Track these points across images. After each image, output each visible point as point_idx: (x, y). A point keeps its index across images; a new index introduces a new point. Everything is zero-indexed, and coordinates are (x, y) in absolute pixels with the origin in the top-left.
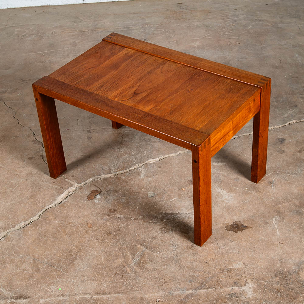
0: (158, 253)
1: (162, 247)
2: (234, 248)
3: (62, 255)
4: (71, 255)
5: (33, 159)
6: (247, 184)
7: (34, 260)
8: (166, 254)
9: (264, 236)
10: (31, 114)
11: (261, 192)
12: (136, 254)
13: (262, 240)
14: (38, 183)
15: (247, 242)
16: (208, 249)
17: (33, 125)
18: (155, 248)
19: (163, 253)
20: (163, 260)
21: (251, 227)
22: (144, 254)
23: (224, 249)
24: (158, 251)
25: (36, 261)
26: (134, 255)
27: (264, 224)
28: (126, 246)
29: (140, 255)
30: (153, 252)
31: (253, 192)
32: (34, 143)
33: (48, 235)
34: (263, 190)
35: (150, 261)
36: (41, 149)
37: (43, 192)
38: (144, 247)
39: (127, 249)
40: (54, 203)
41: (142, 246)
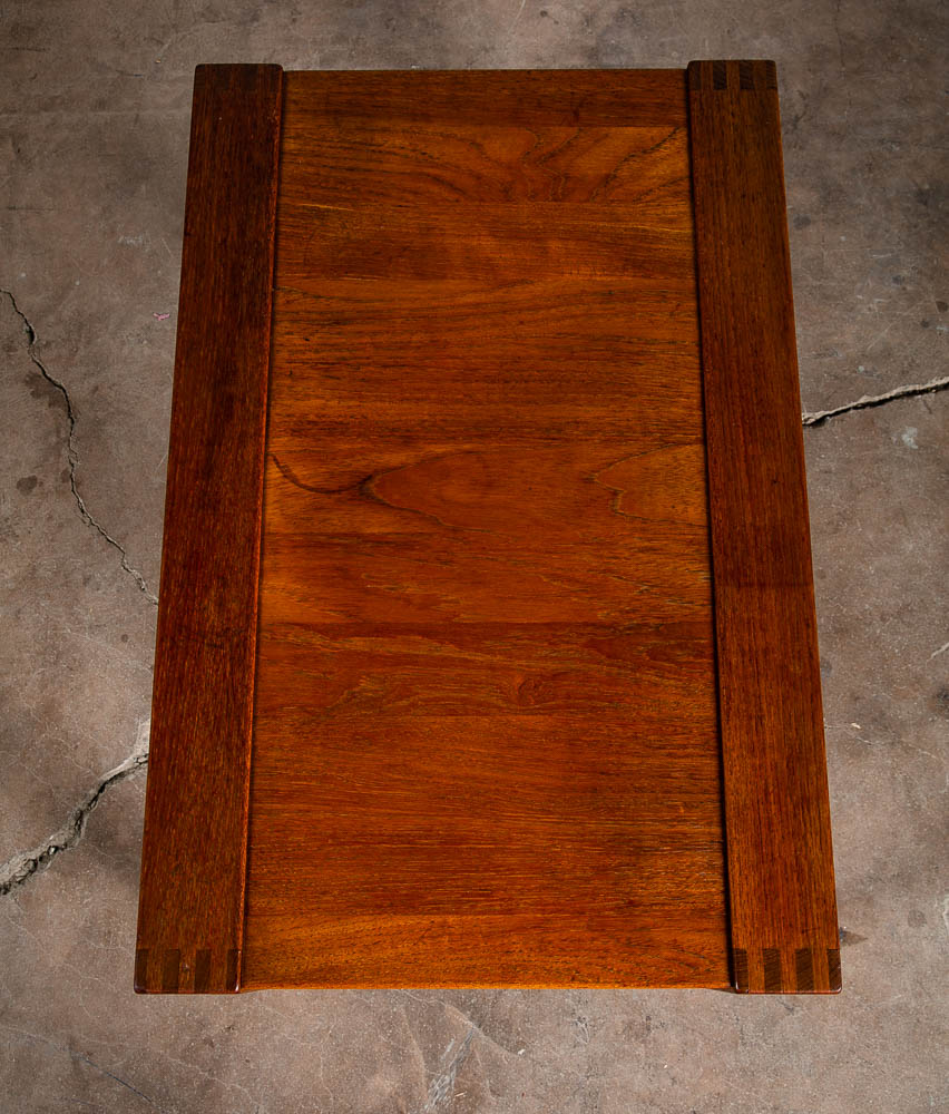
0: (521, 1052)
1: (536, 1023)
2: (795, 1045)
3: (176, 1039)
4: (205, 1042)
5: (34, 490)
6: (857, 698)
7: (75, 1062)
8: (550, 1061)
9: (905, 990)
10: (10, 209)
11: (906, 749)
12: (442, 1053)
13: (898, 1008)
14: (64, 639)
15: (844, 1014)
16: (701, 1043)
17: (23, 275)
18: (511, 1026)
19: (539, 1055)
20: (541, 1090)
21: (861, 939)
22: (472, 1056)
23: (760, 1048)
24: (522, 1044)
25: (83, 1064)
26: (435, 1057)
27: (910, 925)
28: (406, 1008)
29: (458, 1060)
30: (502, 1045)
31: (878, 745)
32: (36, 395)
33: (119, 930)
34: (918, 738)
35: (493, 1092)
36: (63, 435)
37: (87, 692)
38: (472, 1019)
39: (411, 1025)
40: (131, 758)
41: (463, 1011)
